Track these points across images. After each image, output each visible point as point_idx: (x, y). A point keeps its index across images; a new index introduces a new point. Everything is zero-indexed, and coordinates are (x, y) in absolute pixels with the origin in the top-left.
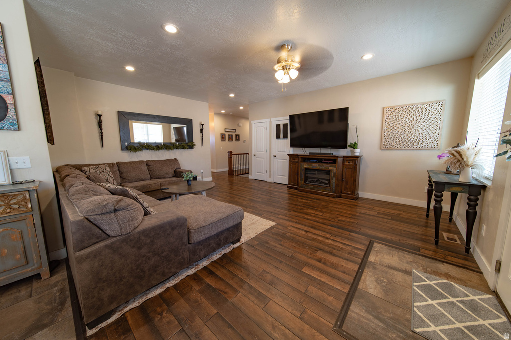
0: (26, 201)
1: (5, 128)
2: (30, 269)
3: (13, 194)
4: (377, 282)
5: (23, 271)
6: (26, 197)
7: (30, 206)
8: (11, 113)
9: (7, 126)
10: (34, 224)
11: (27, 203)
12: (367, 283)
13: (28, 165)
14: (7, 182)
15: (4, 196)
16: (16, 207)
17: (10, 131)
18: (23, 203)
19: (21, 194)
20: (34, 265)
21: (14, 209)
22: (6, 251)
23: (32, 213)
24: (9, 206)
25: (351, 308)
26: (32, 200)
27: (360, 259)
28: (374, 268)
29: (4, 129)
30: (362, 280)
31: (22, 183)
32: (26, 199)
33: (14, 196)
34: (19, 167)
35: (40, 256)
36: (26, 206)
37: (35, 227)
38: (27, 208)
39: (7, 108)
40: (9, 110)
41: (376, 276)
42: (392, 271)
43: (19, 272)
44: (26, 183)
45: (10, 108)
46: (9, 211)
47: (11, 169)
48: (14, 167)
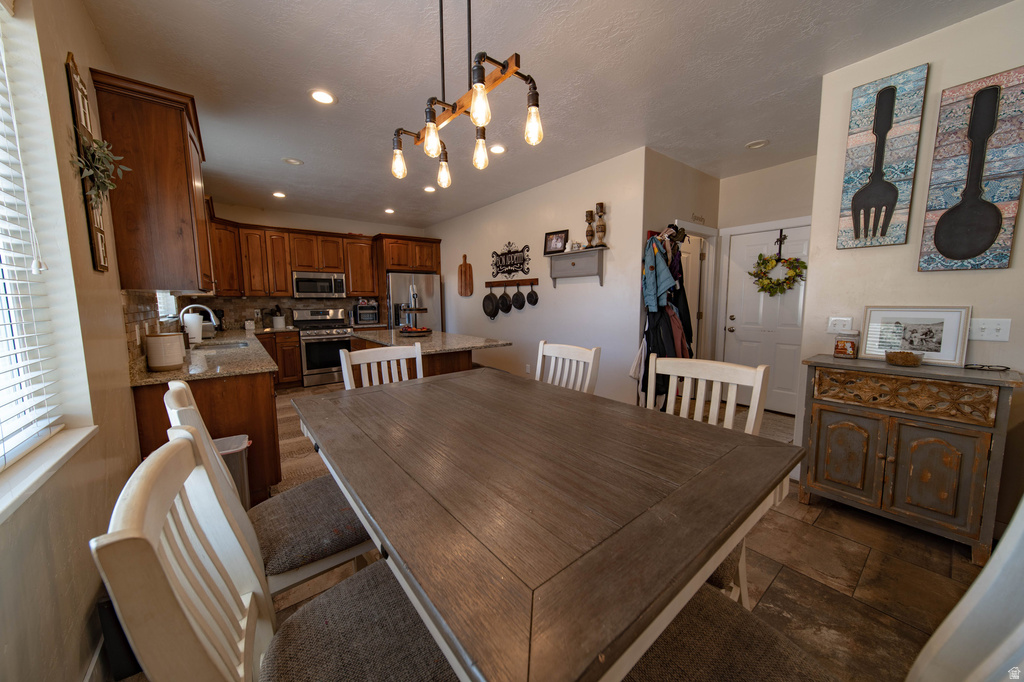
0: (988, 405)
1: (982, 267)
2: (956, 528)
3: (970, 385)
5: (943, 523)
6: (990, 396)
7: (992, 415)
8: (1003, 238)
9: (987, 262)
10: (990, 452)
11: (988, 408)
13: (1004, 336)
14: (956, 363)
15: (953, 386)
16: (967, 409)
17: (990, 271)
18: (981, 407)
19: (982, 390)
20: (965, 525)
21: (962, 413)
22: (929, 475)
23: (992, 431)
24: (956, 404)
26: (1000, 407)
29: (981, 269)
31: (981, 369)
32: (989, 401)
33: (970, 389)
34: (984, 338)
35: (982, 517)
36: (985, 414)
37: (989, 458)
38: (985, 419)
39: (998, 227)
40: (1002, 231)
43: (938, 522)
44: (990, 369)
45: (1005, 227)
46: (953, 412)
47: (969, 340)
48: (975, 337)
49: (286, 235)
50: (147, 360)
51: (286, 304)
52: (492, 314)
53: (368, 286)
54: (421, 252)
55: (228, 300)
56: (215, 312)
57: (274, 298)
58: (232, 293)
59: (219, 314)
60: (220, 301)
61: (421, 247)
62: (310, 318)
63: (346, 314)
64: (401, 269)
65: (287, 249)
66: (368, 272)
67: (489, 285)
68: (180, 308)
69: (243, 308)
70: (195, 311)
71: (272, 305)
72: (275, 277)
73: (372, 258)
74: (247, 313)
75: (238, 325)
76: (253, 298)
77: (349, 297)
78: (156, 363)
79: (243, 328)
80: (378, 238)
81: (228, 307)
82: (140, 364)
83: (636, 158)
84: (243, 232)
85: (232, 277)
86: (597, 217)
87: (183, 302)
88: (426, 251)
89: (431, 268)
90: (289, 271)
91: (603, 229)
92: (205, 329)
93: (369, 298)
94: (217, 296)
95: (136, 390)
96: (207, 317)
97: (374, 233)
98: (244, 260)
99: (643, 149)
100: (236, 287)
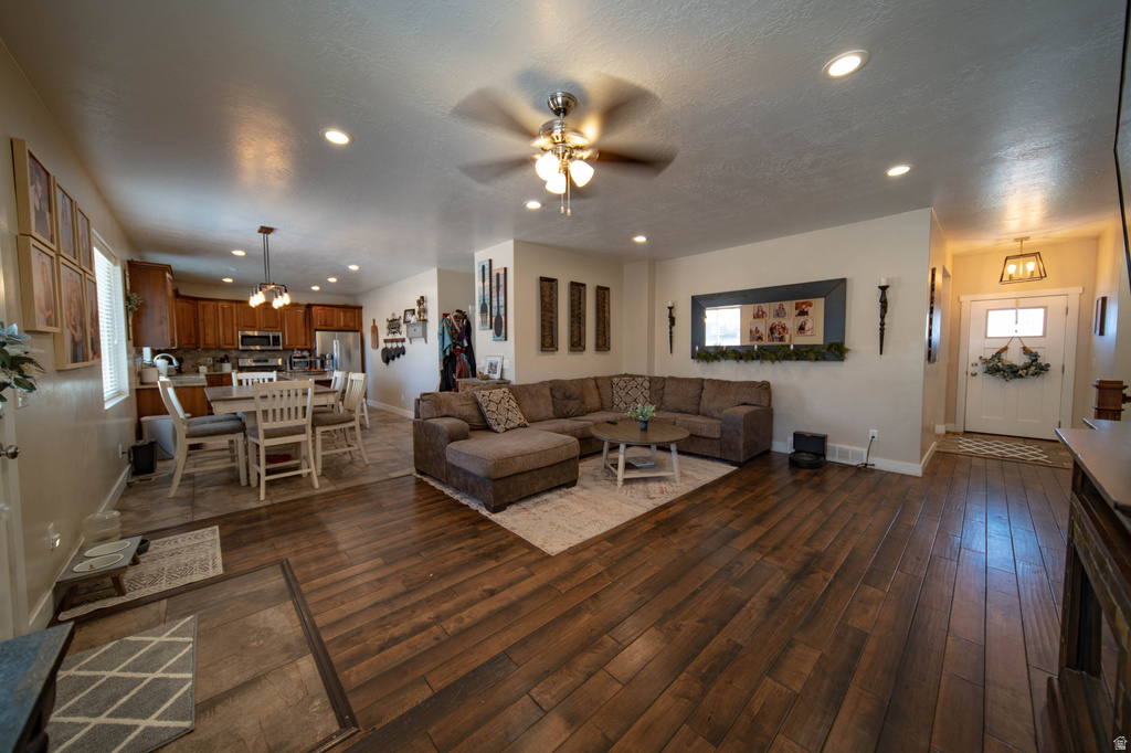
4: (268, 629)
12: (282, 615)
25: (283, 580)
27: (329, 641)
28: (287, 648)
30: (293, 611)
41: (275, 636)
42: (248, 675)
49: (234, 305)
50: (141, 379)
51: (233, 354)
52: (387, 361)
53: (302, 339)
54: (345, 316)
55: (187, 351)
56: (177, 359)
57: (224, 350)
58: (190, 346)
59: (180, 361)
60: (181, 352)
61: (344, 312)
62: (253, 364)
63: (284, 362)
64: (326, 328)
65: (235, 314)
66: (301, 331)
67: (386, 341)
68: (153, 357)
69: (199, 357)
70: (163, 358)
71: (222, 355)
72: (224, 335)
73: (305, 321)
74: (202, 360)
75: (193, 369)
76: (207, 349)
77: (284, 349)
78: (145, 380)
79: (198, 372)
80: (309, 306)
81: (186, 357)
82: (139, 381)
83: (433, 273)
84: (200, 303)
85: (190, 335)
86: (422, 301)
87: (155, 353)
88: (349, 315)
89: (356, 328)
90: (235, 330)
91: (425, 311)
92: (169, 370)
93: (302, 350)
94: (178, 349)
95: (137, 390)
96: (171, 363)
97: (306, 302)
98: (201, 323)
99: (436, 269)
100: (193, 341)
